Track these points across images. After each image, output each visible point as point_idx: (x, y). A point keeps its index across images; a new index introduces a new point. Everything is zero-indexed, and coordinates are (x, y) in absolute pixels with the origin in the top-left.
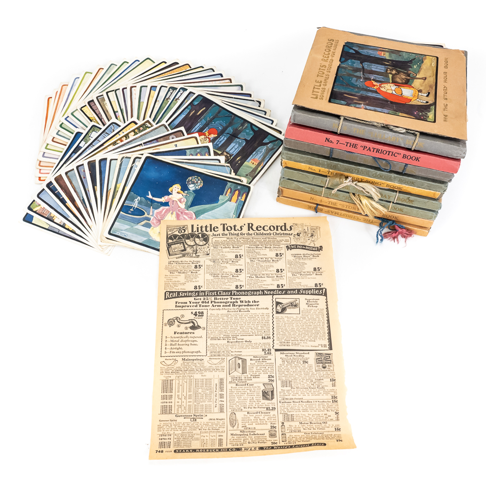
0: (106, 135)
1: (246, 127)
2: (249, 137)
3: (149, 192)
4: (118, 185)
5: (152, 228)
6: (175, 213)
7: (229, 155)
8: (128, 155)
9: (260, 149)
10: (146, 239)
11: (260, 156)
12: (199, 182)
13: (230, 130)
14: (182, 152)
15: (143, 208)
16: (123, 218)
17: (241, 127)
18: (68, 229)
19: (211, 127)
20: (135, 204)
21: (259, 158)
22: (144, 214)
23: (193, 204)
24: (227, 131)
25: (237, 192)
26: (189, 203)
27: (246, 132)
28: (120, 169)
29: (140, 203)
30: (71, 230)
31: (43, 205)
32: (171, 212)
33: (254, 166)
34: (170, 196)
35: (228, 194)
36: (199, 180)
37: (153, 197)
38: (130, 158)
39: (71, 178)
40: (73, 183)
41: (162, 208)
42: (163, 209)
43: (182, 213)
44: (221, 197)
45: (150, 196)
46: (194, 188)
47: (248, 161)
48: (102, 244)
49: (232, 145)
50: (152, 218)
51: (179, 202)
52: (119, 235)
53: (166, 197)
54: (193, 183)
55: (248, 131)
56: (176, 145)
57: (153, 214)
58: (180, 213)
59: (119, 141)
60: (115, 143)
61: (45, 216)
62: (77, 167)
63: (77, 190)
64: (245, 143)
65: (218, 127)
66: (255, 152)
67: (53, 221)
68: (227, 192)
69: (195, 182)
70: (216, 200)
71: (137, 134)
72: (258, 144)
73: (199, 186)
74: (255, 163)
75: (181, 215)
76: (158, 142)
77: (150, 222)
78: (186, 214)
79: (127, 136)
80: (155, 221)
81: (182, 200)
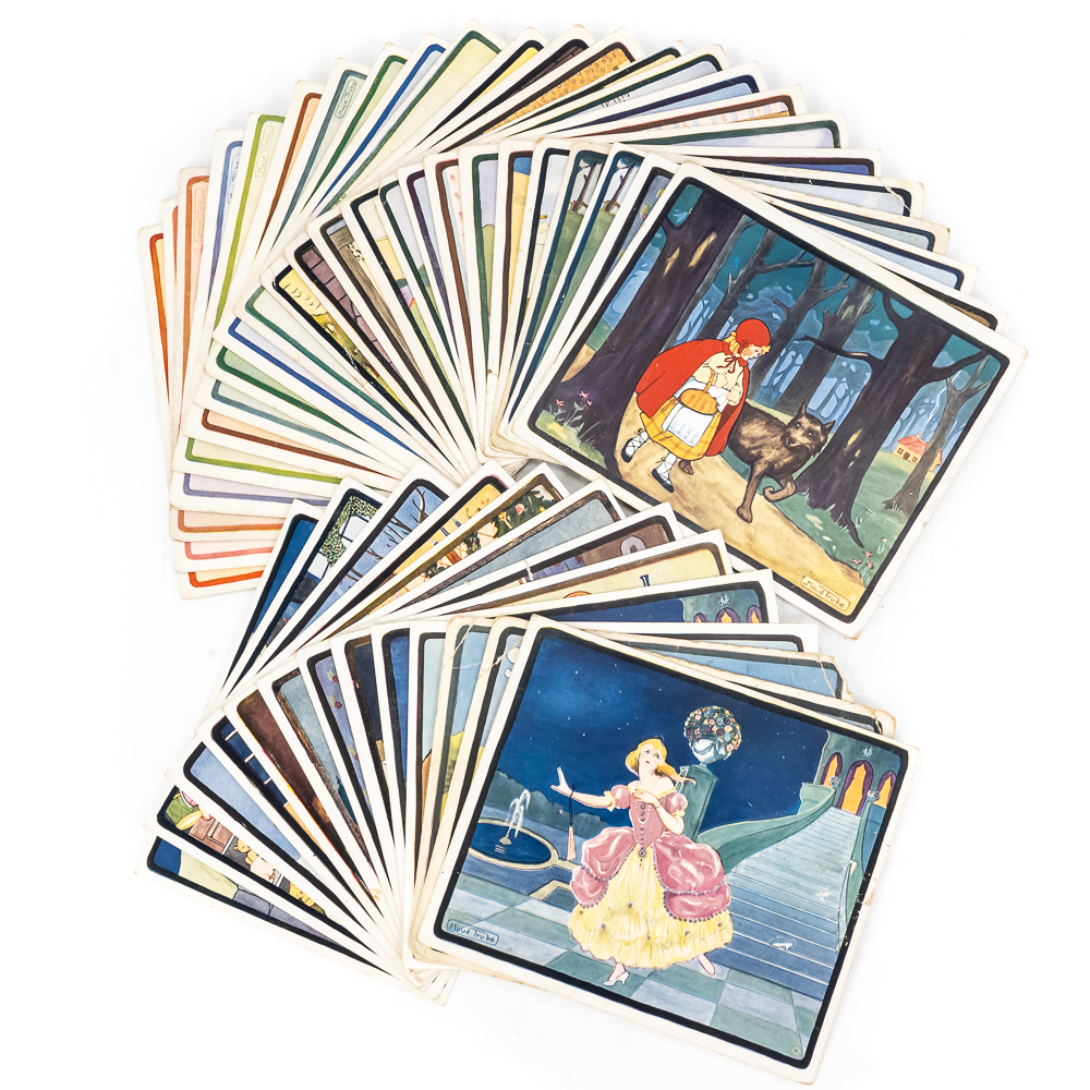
0: (399, 530)
1: (869, 304)
2: (882, 350)
3: (560, 771)
4: (454, 740)
5: (577, 908)
6: (650, 851)
7: (818, 428)
8: (480, 619)
9: (924, 397)
10: (560, 951)
11: (929, 426)
12: (728, 729)
13: (813, 323)
14: (665, 606)
15: (542, 834)
16: (480, 871)
17: (850, 309)
18: (299, 903)
19: (744, 314)
20: (516, 820)
21: (925, 435)
22: (546, 856)
23: (712, 818)
24: (801, 330)
25: (861, 772)
26: (699, 815)
27: (870, 328)
28: (456, 674)
29: (531, 813)
30: (309, 904)
31: (209, 807)
32: (638, 846)
33: (909, 468)
34: (632, 786)
35: (828, 779)
36: (726, 722)
37: (574, 788)
38: (487, 630)
39: (293, 706)
40: (303, 724)
41: (606, 832)
42: (611, 838)
43: (675, 851)
44: (806, 790)
45: (563, 788)
46: (711, 753)
47: (889, 450)
48: (416, 965)
49: (827, 383)
50: (576, 870)
51: (661, 810)
52: (471, 936)
53: (619, 790)
54: (708, 735)
55: (875, 322)
56: (646, 580)
57: (577, 853)
58: (668, 852)
59: (445, 561)
60: (430, 568)
61: (218, 849)
62: (312, 663)
63: (318, 752)
64: (869, 375)
65: (770, 314)
66: (908, 410)
67: (246, 871)
68: (826, 769)
69: (715, 729)
70: (789, 803)
71: (507, 530)
72: (915, 374)
73: (730, 747)
74: (913, 454)
75: (673, 859)
76: (581, 563)
77: (569, 887)
78: (690, 856)
79: (470, 538)
80: (586, 885)
81: (674, 801)
